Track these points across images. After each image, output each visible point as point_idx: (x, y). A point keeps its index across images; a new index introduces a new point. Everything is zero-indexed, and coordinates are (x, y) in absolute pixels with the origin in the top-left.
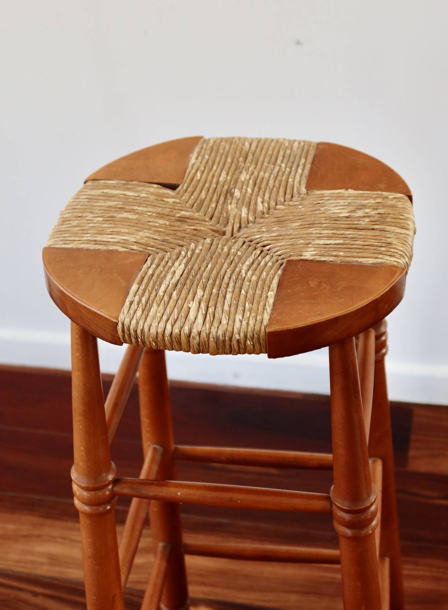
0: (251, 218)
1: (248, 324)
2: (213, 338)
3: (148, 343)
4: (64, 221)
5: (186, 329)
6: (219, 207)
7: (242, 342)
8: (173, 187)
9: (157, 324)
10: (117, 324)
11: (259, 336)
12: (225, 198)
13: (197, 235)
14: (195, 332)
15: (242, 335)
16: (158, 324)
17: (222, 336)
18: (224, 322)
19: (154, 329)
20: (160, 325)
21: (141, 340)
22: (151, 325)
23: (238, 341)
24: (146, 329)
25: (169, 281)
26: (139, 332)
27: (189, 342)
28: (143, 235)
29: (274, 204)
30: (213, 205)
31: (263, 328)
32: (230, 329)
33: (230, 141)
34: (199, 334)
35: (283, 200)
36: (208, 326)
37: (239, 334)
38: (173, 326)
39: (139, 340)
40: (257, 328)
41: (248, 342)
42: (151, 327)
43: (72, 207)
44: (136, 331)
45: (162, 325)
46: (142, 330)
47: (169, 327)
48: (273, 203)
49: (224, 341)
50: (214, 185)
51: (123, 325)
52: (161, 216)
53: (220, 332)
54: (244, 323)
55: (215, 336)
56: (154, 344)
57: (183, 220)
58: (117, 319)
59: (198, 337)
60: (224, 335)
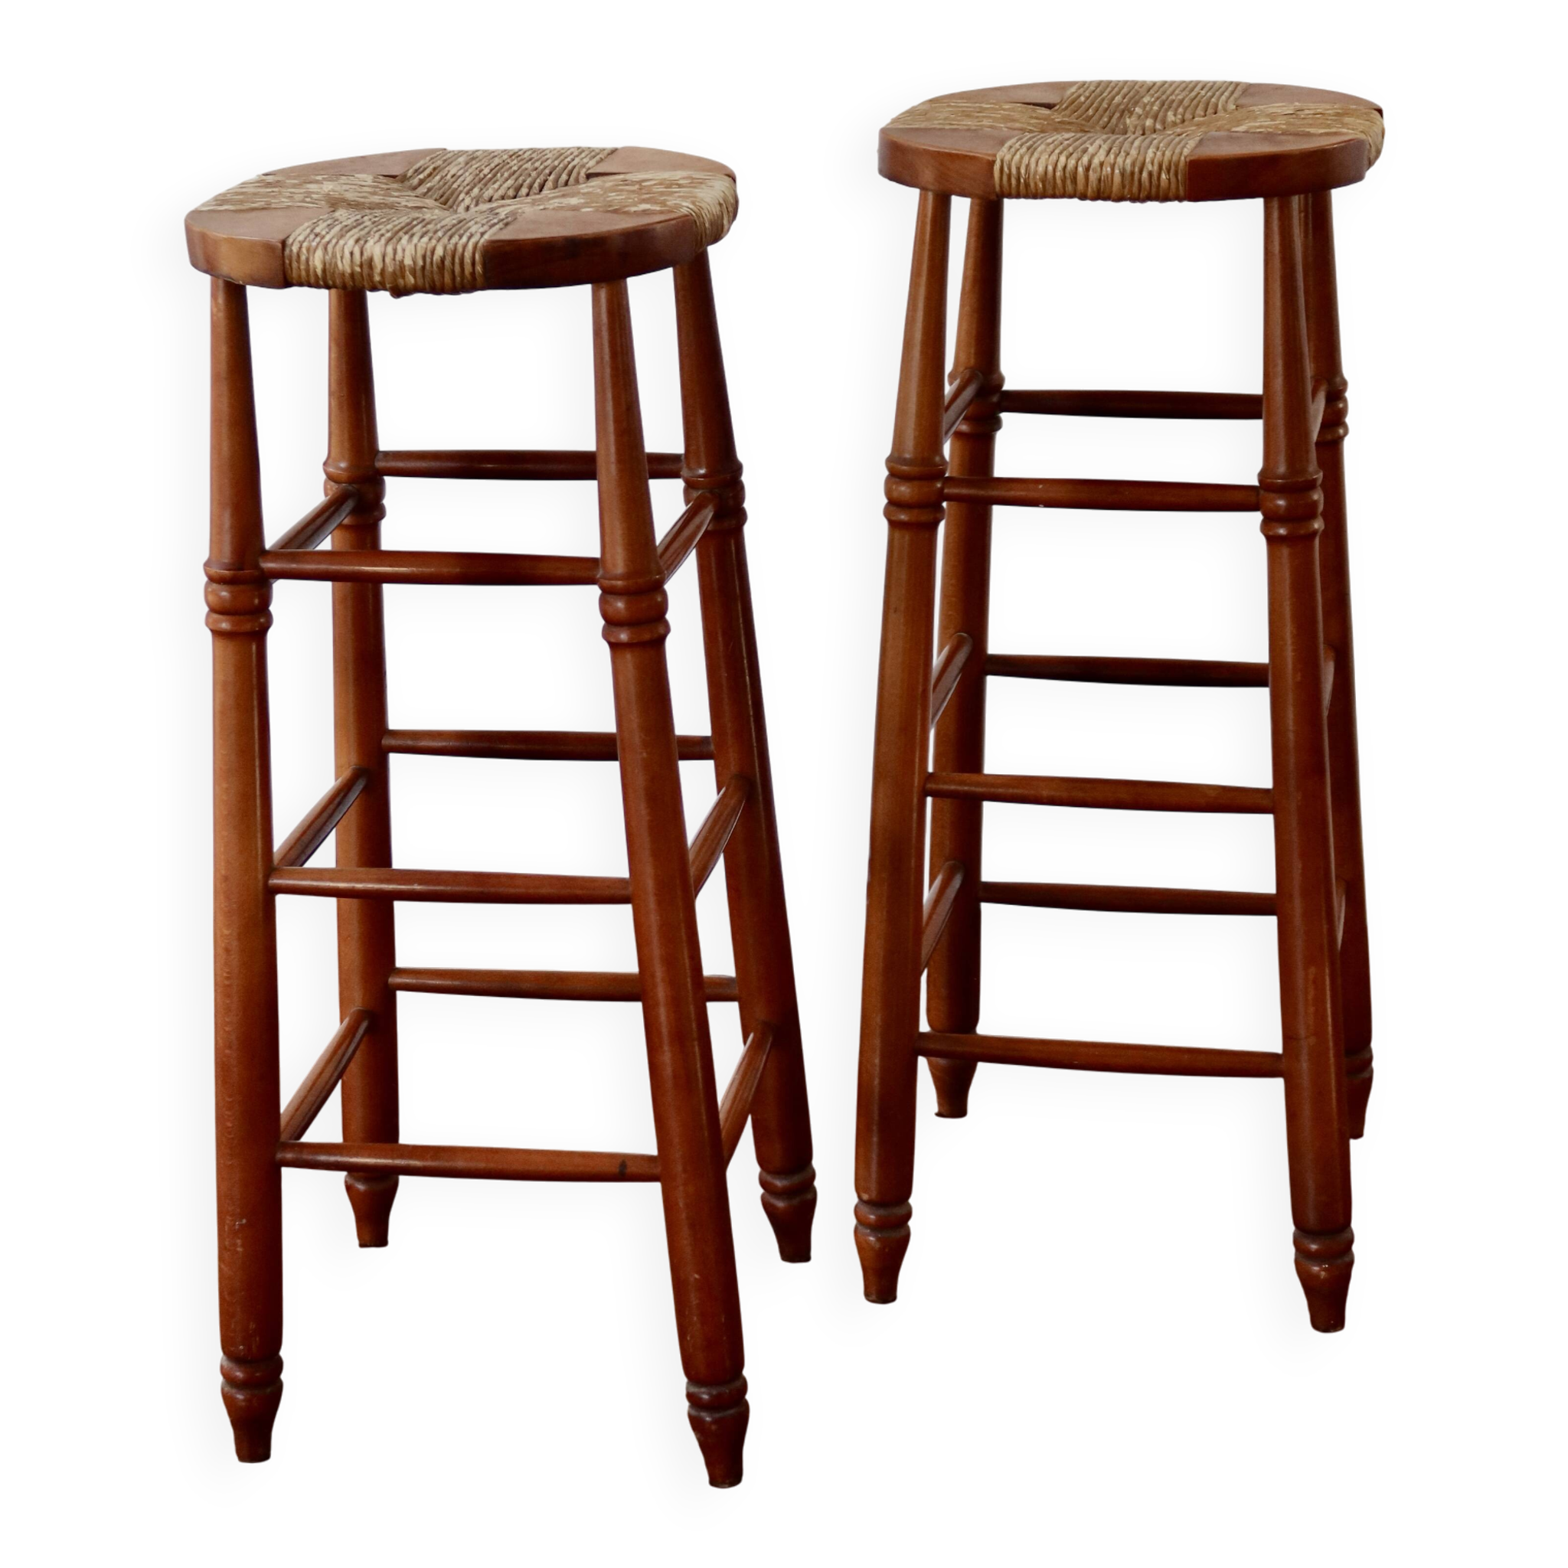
0: (1158, 126)
1: (1163, 155)
2: (1120, 170)
3: (1032, 185)
5: (1085, 159)
6: (1114, 120)
7: (1155, 174)
8: (1048, 106)
9: (1047, 156)
10: (994, 162)
11: (1177, 165)
12: (1121, 116)
14: (1096, 161)
15: (1156, 168)
16: (1050, 156)
17: (1131, 166)
18: (1134, 152)
19: (1044, 162)
20: (1051, 158)
21: (1025, 181)
22: (1039, 158)
23: (1150, 174)
24: (1033, 166)
26: (1023, 171)
27: (1087, 178)
29: (1191, 117)
30: (1105, 119)
31: (1183, 158)
32: (1141, 158)
34: (1102, 164)
35: (1202, 113)
36: (1112, 156)
37: (1152, 164)
38: (1067, 158)
39: (1022, 181)
40: (1175, 158)
41: (1163, 176)
42: (1040, 161)
44: (1018, 169)
45: (1054, 157)
46: (1028, 166)
47: (1063, 159)
48: (1188, 116)
49: (1132, 173)
50: (1105, 105)
51: (1002, 161)
52: (1036, 118)
53: (1129, 161)
54: (1159, 153)
55: (1121, 167)
56: (1041, 186)
58: (995, 156)
59: (1099, 169)
60: (1133, 164)
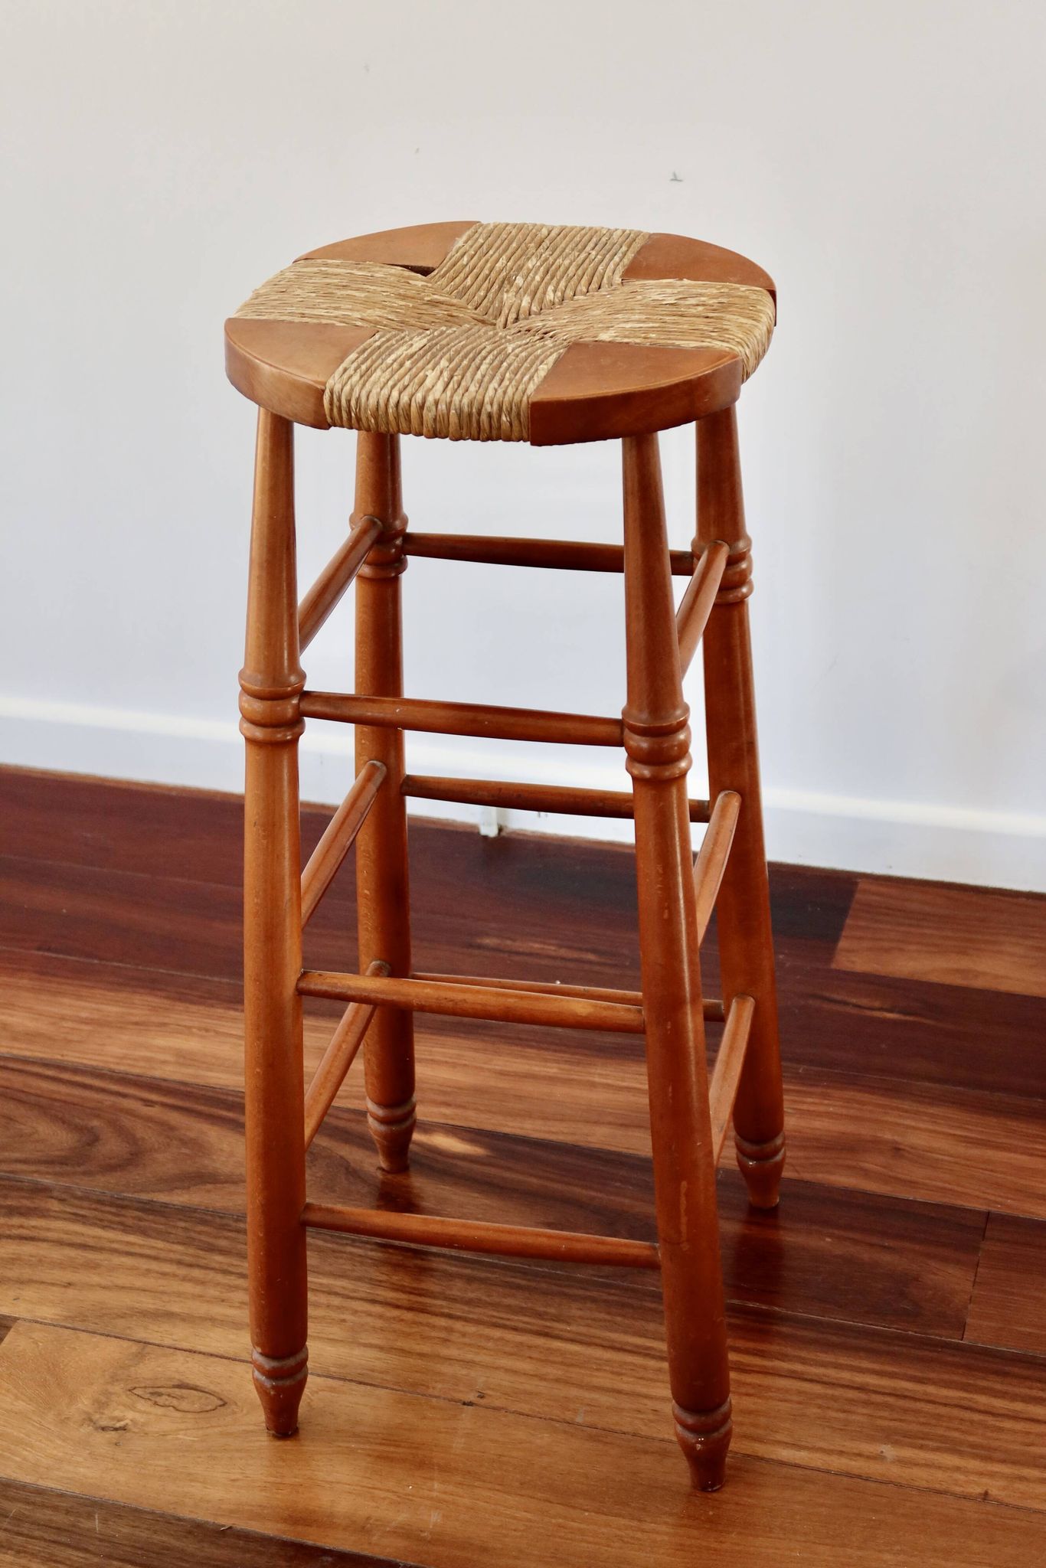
0: (534, 308)
1: (505, 393)
2: (456, 410)
3: (364, 419)
4: (257, 296)
5: (419, 396)
6: (490, 295)
7: (495, 416)
8: (425, 271)
9: (379, 390)
10: (323, 391)
11: (519, 408)
12: (500, 287)
13: (451, 320)
14: (430, 399)
15: (495, 407)
16: (381, 389)
17: (468, 406)
18: (472, 389)
19: (375, 396)
20: (382, 392)
21: (356, 415)
22: (370, 392)
23: (490, 416)
24: (363, 399)
25: (402, 351)
26: (353, 403)
27: (421, 417)
28: (374, 314)
29: (572, 294)
30: (482, 293)
31: (525, 398)
32: (479, 397)
33: (520, 228)
34: (437, 403)
35: (585, 290)
36: (449, 392)
37: (492, 404)
38: (400, 393)
39: (353, 415)
40: (517, 398)
41: (504, 418)
42: (371, 395)
43: (273, 283)
44: (349, 401)
45: (386, 391)
46: (358, 400)
47: (395, 394)
48: (569, 293)
49: (470, 415)
50: (486, 271)
51: (332, 393)
52: (404, 297)
53: (466, 401)
54: (500, 391)
55: (458, 406)
56: (373, 421)
57: (434, 304)
58: (324, 384)
59: (434, 409)
60: (471, 404)
